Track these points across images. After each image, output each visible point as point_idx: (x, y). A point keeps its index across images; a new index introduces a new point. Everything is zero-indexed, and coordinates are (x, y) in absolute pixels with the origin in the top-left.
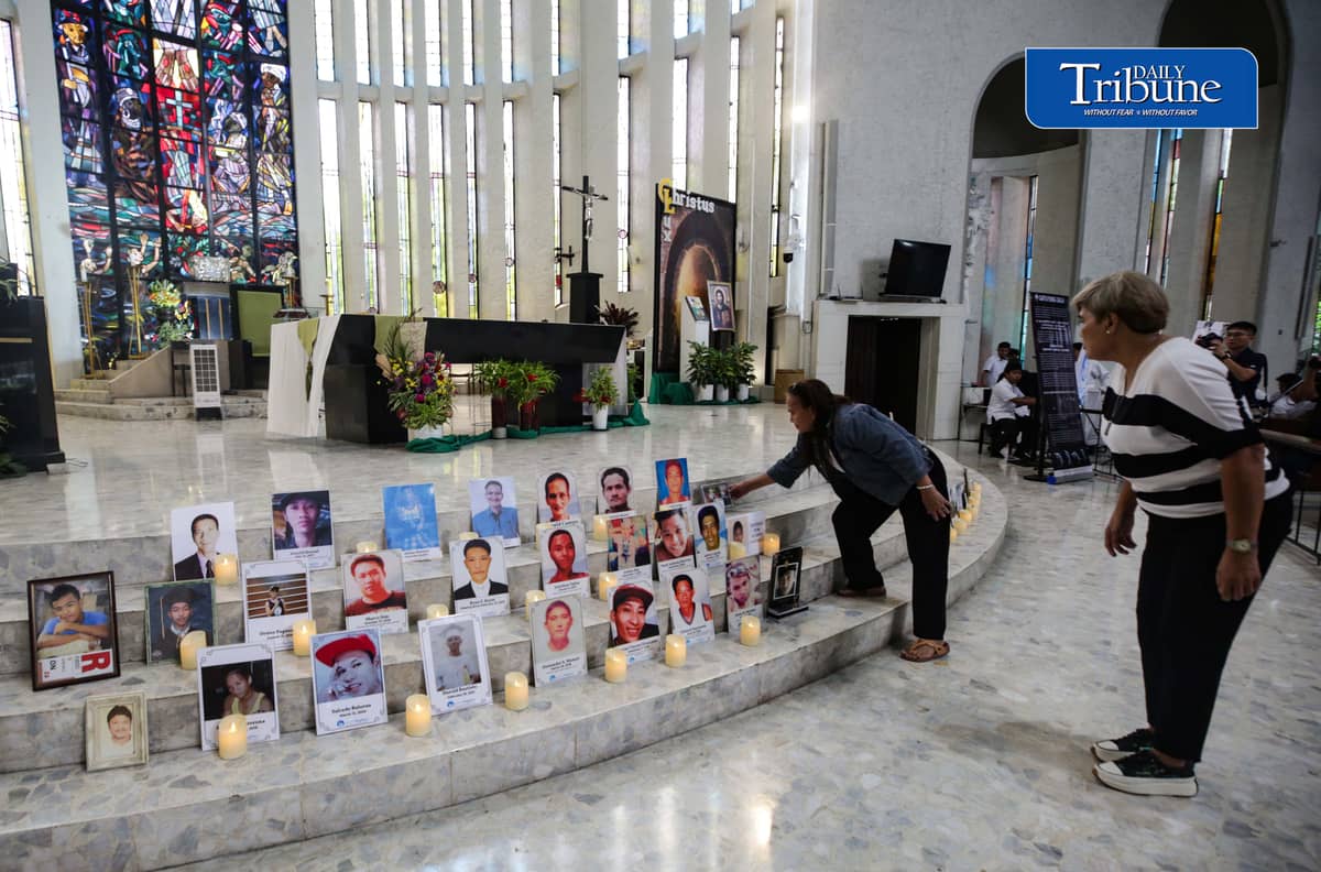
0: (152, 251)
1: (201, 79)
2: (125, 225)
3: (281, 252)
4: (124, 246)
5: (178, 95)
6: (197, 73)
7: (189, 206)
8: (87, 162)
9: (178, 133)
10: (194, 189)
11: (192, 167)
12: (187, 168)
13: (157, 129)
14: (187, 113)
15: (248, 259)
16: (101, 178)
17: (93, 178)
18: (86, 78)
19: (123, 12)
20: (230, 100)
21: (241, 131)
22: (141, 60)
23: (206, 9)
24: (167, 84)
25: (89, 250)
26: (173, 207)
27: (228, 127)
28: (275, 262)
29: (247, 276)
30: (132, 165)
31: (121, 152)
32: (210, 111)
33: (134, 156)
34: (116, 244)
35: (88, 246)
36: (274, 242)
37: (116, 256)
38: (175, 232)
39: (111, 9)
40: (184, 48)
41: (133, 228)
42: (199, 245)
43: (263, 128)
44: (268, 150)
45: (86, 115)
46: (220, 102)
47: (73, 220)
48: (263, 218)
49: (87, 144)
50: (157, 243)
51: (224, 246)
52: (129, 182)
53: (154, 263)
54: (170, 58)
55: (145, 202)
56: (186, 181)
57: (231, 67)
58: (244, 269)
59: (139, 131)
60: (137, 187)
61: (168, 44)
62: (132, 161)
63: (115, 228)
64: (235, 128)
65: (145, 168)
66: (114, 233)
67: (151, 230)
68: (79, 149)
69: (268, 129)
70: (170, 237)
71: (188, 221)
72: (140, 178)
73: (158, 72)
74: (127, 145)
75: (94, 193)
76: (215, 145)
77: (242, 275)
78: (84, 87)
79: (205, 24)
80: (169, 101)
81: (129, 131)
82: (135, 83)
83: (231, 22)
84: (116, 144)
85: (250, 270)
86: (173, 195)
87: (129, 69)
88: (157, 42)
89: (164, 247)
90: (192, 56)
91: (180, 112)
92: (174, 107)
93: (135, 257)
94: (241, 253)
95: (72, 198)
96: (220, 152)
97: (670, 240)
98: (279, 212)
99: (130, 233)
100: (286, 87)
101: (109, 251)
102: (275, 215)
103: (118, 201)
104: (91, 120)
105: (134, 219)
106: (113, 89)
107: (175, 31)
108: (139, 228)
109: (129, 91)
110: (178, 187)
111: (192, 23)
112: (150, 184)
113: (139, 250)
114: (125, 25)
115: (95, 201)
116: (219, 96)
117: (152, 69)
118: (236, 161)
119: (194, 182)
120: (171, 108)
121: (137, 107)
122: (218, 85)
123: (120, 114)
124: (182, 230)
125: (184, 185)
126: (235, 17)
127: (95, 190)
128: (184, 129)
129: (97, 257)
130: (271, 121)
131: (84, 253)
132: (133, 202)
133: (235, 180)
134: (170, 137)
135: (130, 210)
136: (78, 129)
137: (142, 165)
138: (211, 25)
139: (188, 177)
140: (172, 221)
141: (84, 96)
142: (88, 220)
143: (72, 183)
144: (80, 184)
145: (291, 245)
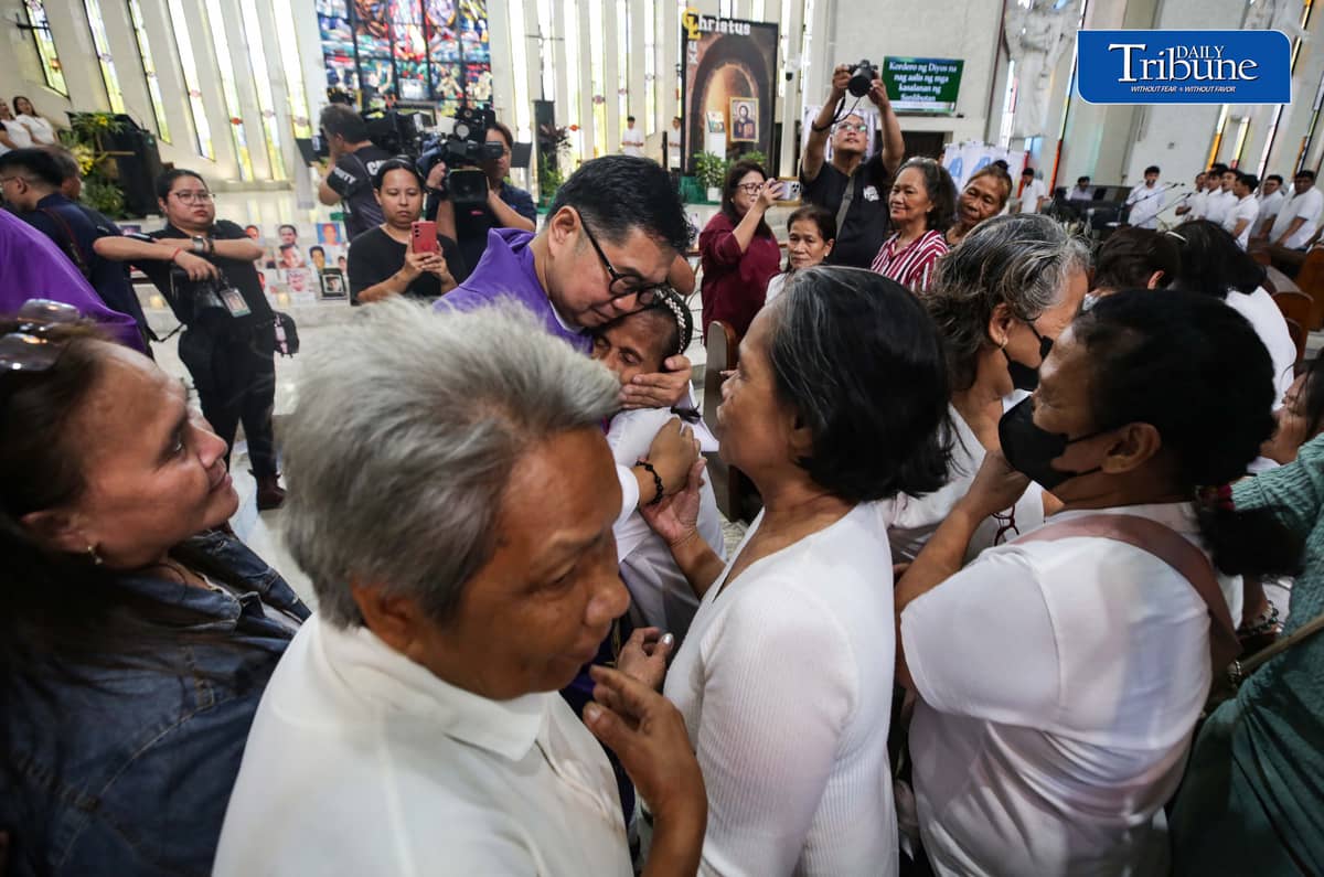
0: (385, 76)
2: (366, 57)
3: (480, 72)
4: (367, 73)
7: (410, 38)
8: (336, 10)
10: (414, 24)
11: (411, 7)
12: (408, 8)
15: (456, 79)
16: (347, 22)
17: (340, 22)
25: (340, 76)
26: (399, 40)
28: (475, 80)
29: (456, 93)
30: (367, 9)
34: (359, 70)
35: (340, 74)
36: (474, 63)
37: (361, 80)
38: (401, 60)
41: (370, 59)
42: (419, 70)
47: (327, 56)
48: (467, 46)
50: (389, 70)
51: (437, 69)
52: (366, 23)
55: (379, 38)
56: (407, 19)
58: (453, 88)
60: (373, 26)
62: (368, 6)
63: (358, 59)
65: (377, 11)
66: (358, 63)
67: (385, 58)
70: (398, 64)
71: (411, 50)
72: (374, 19)
75: (342, 33)
77: (452, 92)
85: (459, 89)
86: (398, 31)
89: (394, 74)
93: (374, 80)
94: (451, 74)
95: (325, 37)
98: (478, 40)
99: (370, 62)
101: (356, 77)
102: (475, 42)
103: (359, 38)
105: (372, 52)
108: (376, 58)
110: (402, 24)
112: (382, 23)
113: (376, 74)
115: (344, 39)
119: (413, 18)
124: (406, 58)
125: (406, 21)
127: (343, 31)
129: (347, 81)
131: (337, 80)
132: (370, 38)
133: (443, 14)
135: (368, 45)
137: (375, 8)
139: (409, 16)
140: (399, 51)
142: (339, 55)
143: (325, 26)
144: (332, 27)
145: (485, 66)
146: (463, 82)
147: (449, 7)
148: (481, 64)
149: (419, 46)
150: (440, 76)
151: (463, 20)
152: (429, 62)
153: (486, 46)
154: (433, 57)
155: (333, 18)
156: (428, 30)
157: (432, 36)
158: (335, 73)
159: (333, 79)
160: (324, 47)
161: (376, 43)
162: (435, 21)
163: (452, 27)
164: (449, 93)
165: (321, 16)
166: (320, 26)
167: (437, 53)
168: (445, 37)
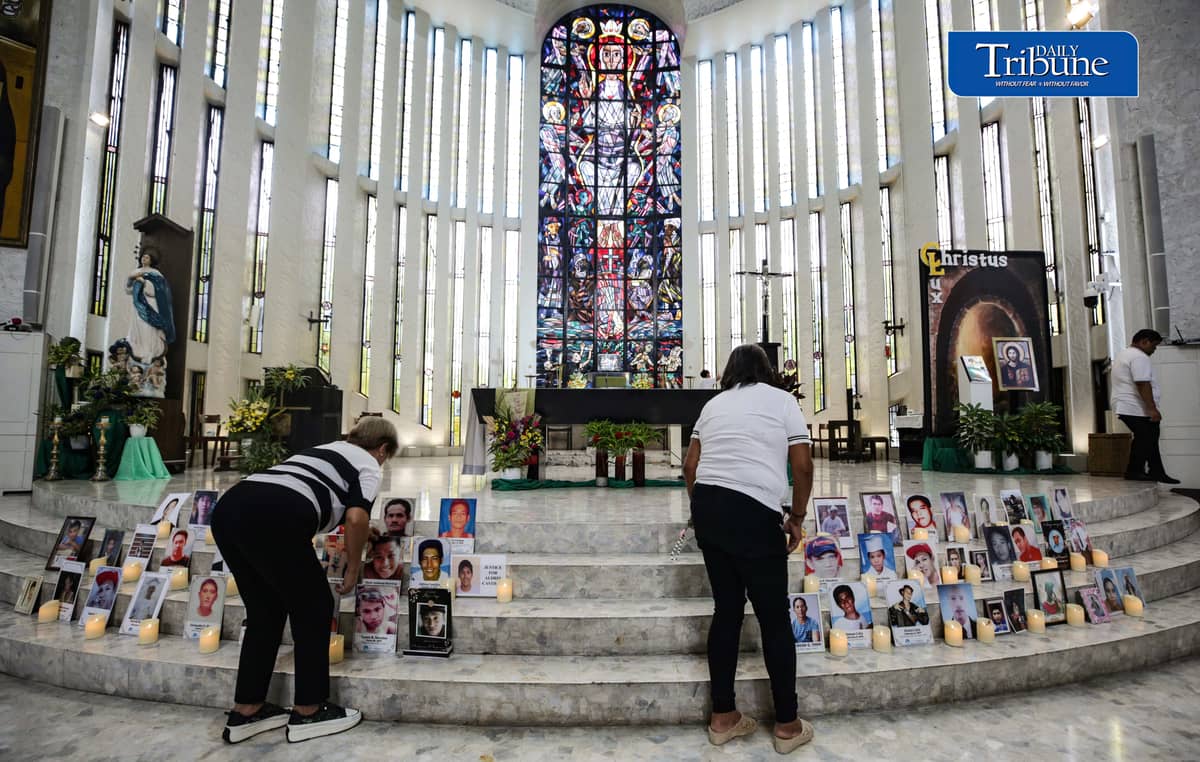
0: (586, 353)
1: (625, 239)
2: (572, 338)
3: (672, 347)
4: (570, 351)
5: (611, 251)
6: (623, 236)
7: (612, 322)
8: (553, 302)
9: (609, 275)
10: (617, 310)
11: (616, 296)
12: (613, 297)
13: (595, 275)
14: (615, 262)
15: (649, 354)
16: (561, 311)
17: (555, 311)
18: (557, 253)
19: (581, 209)
20: (642, 249)
21: (649, 267)
22: (590, 235)
23: (631, 194)
24: (604, 246)
25: (549, 356)
26: (602, 323)
27: (640, 267)
28: (667, 355)
29: (648, 366)
30: (579, 300)
31: (574, 293)
32: (631, 256)
33: (581, 295)
34: (565, 350)
35: (549, 354)
36: (667, 339)
37: (565, 358)
38: (602, 339)
39: (574, 209)
40: (616, 222)
41: (575, 340)
42: (617, 347)
43: (663, 262)
44: (666, 277)
45: (555, 274)
46: (637, 250)
47: (539, 339)
48: (661, 325)
49: (554, 292)
50: (590, 348)
51: (633, 346)
52: (577, 311)
53: (587, 362)
54: (607, 230)
55: (585, 322)
56: (611, 306)
57: (645, 227)
58: (646, 361)
59: (585, 279)
60: (581, 313)
61: (606, 222)
62: (579, 297)
63: (564, 340)
64: (645, 265)
65: (587, 301)
66: (564, 344)
67: (587, 340)
68: (549, 295)
69: (667, 264)
70: (599, 343)
71: (612, 331)
72: (583, 308)
73: (599, 240)
74: (577, 289)
75: (555, 320)
76: (631, 279)
77: (644, 366)
78: (555, 258)
79: (630, 203)
80: (606, 256)
81: (578, 279)
82: (585, 250)
83: (646, 198)
84: (571, 289)
85: (650, 362)
86: (603, 316)
87: (582, 242)
88: (599, 222)
89: (595, 351)
90: (621, 225)
91: (610, 262)
92: (607, 259)
93: (576, 358)
94: (644, 350)
95: (540, 324)
96: (635, 283)
97: (940, 301)
98: (672, 319)
99: (574, 343)
100: (679, 232)
101: (561, 355)
102: (669, 321)
103: (569, 324)
104: (558, 277)
105: (577, 334)
106: (572, 255)
107: (611, 213)
108: (580, 339)
109: (581, 255)
110: (606, 310)
111: (622, 205)
112: (589, 310)
113: (579, 353)
114: (582, 216)
115: (556, 325)
116: (636, 247)
117: (595, 238)
118: (645, 288)
119: (616, 305)
120: (605, 261)
121: (585, 264)
122: (636, 240)
123: (575, 270)
124: (606, 338)
125: (610, 308)
126: (648, 194)
127: (556, 318)
128: (613, 272)
129: (553, 360)
130: (669, 258)
131: (546, 358)
132: (578, 323)
133: (643, 300)
134: (603, 279)
135: (576, 328)
136: (550, 283)
137: (586, 299)
138: (633, 203)
139: (614, 303)
140: (601, 332)
141: (555, 263)
142: (550, 337)
143: (543, 316)
144: (548, 316)
145: (678, 340)
146: (655, 356)
147: (648, 294)
148: (674, 339)
149: (619, 326)
150: (634, 352)
151: (660, 303)
152: (626, 340)
153: (680, 323)
154: (631, 336)
155: (551, 308)
156: (628, 314)
157: (632, 319)
158: (545, 353)
159: (541, 359)
160: (538, 332)
161: (583, 327)
162: (635, 306)
163: (650, 309)
164: (641, 366)
165: (540, 308)
166: (538, 316)
167: (634, 333)
168: (643, 318)
